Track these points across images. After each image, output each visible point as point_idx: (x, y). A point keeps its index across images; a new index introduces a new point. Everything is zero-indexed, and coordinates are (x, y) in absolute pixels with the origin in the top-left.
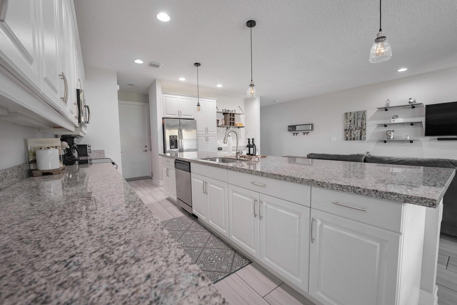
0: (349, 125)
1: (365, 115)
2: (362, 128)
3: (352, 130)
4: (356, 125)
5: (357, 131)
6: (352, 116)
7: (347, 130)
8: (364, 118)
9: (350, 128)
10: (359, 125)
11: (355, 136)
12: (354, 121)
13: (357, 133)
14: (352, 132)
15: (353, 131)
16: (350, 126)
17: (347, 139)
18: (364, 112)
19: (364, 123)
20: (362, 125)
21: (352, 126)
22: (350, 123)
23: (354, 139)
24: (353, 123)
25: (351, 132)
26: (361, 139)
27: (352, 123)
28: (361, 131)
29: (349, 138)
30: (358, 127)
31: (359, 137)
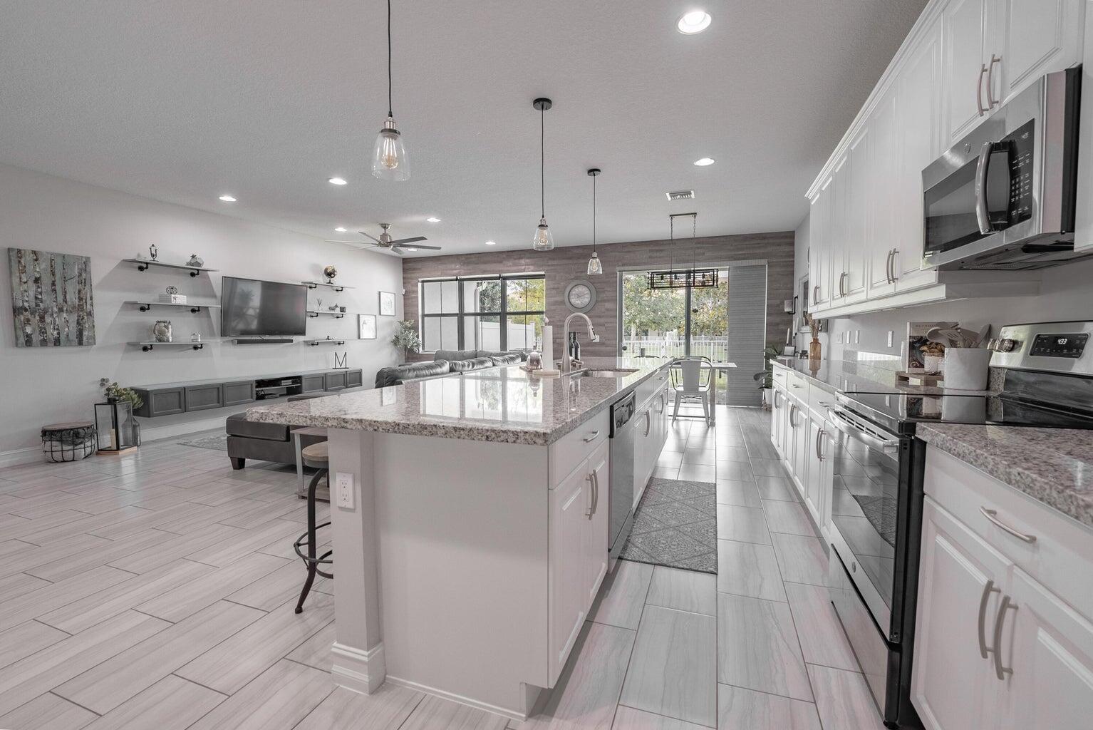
0: (32, 294)
1: (88, 270)
2: (80, 308)
3: (46, 311)
4: (60, 299)
5: (65, 315)
6: (43, 265)
7: (26, 310)
8: (84, 279)
9: (37, 305)
10: (72, 297)
11: (58, 334)
12: (53, 284)
13: (67, 323)
14: (48, 319)
15: (52, 315)
16: (36, 298)
17: (29, 342)
18: (86, 263)
19: (86, 293)
20: (80, 299)
21: (44, 297)
22: (38, 287)
23: (57, 342)
24: (50, 289)
25: (42, 319)
26: (80, 343)
27: (46, 286)
28: (79, 316)
29: (36, 338)
30: (69, 303)
31: (73, 337)
